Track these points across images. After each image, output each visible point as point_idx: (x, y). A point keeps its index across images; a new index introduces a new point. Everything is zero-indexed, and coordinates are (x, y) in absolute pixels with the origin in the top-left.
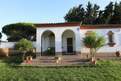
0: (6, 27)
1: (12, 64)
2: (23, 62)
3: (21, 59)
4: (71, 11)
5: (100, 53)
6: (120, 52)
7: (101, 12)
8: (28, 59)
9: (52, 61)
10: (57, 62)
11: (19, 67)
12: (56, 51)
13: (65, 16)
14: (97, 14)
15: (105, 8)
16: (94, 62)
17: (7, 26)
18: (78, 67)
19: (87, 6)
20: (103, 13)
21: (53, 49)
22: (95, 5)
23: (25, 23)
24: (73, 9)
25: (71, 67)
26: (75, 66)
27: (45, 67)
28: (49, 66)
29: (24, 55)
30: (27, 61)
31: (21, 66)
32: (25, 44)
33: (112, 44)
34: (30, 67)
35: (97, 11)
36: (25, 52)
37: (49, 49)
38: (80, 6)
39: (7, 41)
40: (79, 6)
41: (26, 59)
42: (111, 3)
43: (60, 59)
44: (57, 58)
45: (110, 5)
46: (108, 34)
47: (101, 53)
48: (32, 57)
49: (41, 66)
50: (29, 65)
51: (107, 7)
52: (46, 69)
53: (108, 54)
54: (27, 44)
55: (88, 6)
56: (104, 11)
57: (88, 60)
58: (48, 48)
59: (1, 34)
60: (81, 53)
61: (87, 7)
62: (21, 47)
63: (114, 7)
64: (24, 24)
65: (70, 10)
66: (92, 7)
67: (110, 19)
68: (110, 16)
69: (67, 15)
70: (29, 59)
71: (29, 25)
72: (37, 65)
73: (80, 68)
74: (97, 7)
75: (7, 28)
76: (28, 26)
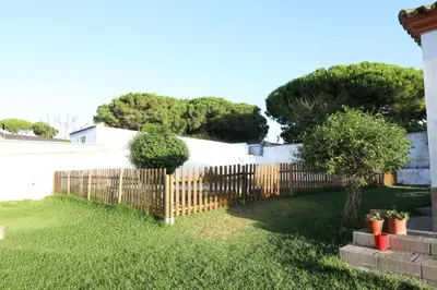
0: (276, 94)
1: (297, 243)
8: (380, 225)
11: (329, 270)
17: (280, 90)
23: (338, 68)
30: (377, 239)
31: (346, 271)
32: (359, 137)
36: (359, 182)
39: (282, 141)
48: (407, 217)
54: (372, 138)
59: (265, 121)
75: (278, 97)
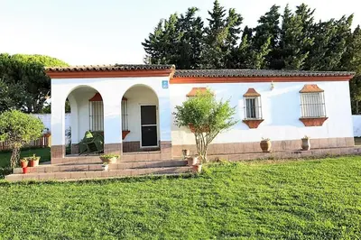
2: (12, 172)
3: (7, 166)
4: (163, 25)
5: (224, 144)
6: (269, 142)
7: (247, 31)
8: (26, 163)
9: (93, 167)
10: (106, 168)
12: (106, 142)
13: (147, 41)
14: (237, 38)
15: (259, 21)
16: (196, 167)
18: (156, 179)
19: (210, 13)
20: (254, 34)
21: (100, 135)
22: (232, 14)
24: (168, 20)
25: (137, 180)
26: (149, 178)
27: (72, 182)
28: (82, 179)
29: (15, 154)
30: (24, 169)
31: (7, 183)
32: (18, 124)
33: (253, 121)
34: (31, 183)
35: (236, 28)
36: (18, 145)
37: (90, 136)
38: (191, 12)
40: (187, 11)
41: (20, 165)
42: (274, 8)
43: (114, 161)
44: (106, 160)
45: (270, 13)
46: (244, 96)
47: (228, 144)
48: (39, 158)
49: (60, 181)
50: (29, 179)
51: (262, 20)
52: (73, 186)
53: (244, 146)
54: (22, 125)
55: (212, 12)
56: (255, 29)
57: (185, 163)
58: (87, 133)
60: (170, 145)
61: (210, 17)
62: (6, 132)
63: (281, 20)
64: (20, 60)
65: (160, 24)
66: (224, 18)
67: (267, 53)
68: (267, 45)
69: (152, 37)
70: (30, 164)
71: (34, 64)
72: (49, 179)
73: (158, 182)
74: (235, 18)
76: (31, 65)
